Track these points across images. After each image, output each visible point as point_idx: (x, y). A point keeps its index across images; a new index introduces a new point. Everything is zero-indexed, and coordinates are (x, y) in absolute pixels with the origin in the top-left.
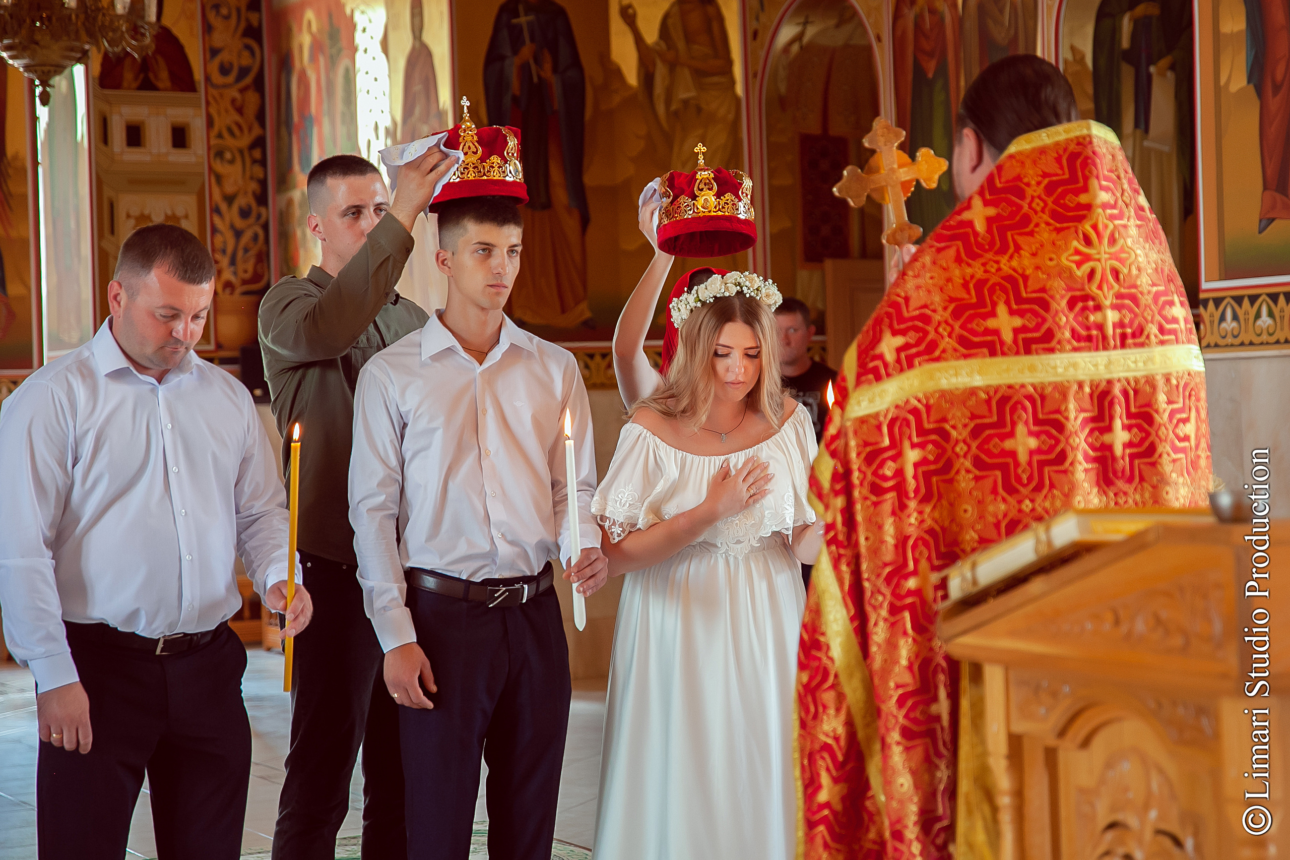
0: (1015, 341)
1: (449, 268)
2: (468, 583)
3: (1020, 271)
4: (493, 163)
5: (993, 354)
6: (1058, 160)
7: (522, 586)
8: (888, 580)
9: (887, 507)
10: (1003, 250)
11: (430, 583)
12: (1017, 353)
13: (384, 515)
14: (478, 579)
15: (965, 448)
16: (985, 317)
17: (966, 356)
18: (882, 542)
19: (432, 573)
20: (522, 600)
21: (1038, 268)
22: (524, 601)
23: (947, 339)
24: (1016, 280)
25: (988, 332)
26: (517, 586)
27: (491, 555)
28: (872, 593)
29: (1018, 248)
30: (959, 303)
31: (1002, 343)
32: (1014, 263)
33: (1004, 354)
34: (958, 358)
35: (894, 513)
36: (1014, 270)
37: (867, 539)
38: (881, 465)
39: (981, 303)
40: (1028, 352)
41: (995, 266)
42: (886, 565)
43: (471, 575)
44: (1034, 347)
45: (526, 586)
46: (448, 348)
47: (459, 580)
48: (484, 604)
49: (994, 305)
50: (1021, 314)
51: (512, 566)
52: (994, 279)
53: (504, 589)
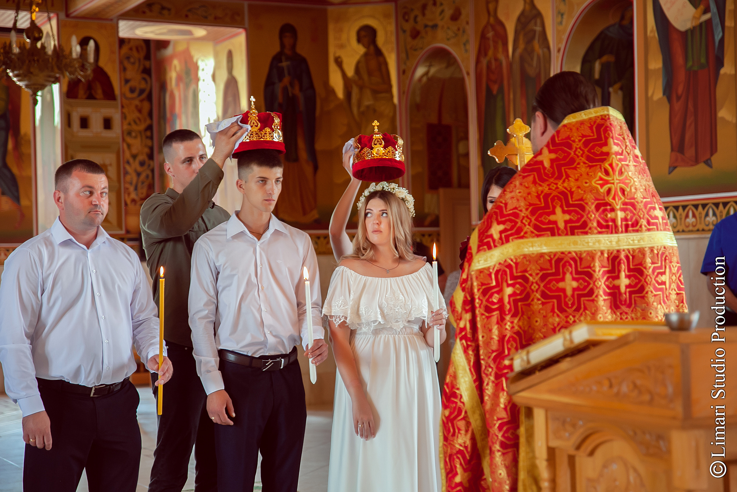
0: (566, 228)
1: (243, 189)
2: (252, 358)
3: (569, 189)
4: (266, 132)
5: (553, 235)
6: (591, 128)
7: (281, 359)
8: (494, 360)
9: (494, 319)
10: (559, 177)
11: (232, 358)
12: (567, 234)
13: (208, 322)
14: (257, 356)
15: (537, 287)
16: (549, 214)
17: (538, 236)
18: (492, 338)
19: (233, 352)
20: (281, 367)
21: (579, 187)
22: (282, 368)
23: (528, 226)
24: (567, 194)
25: (550, 222)
26: (278, 359)
27: (264, 344)
28: (486, 367)
29: (568, 176)
30: (534, 206)
31: (558, 229)
32: (565, 185)
33: (559, 235)
34: (533, 237)
35: (498, 323)
36: (566, 188)
37: (483, 337)
38: (491, 296)
39: (547, 206)
40: (573, 234)
41: (555, 186)
42: (493, 351)
43: (254, 353)
44: (576, 231)
45: (283, 360)
46: (242, 232)
47: (247, 356)
48: (260, 369)
49: (554, 207)
50: (569, 212)
51: (275, 349)
52: (554, 193)
53: (271, 361)
